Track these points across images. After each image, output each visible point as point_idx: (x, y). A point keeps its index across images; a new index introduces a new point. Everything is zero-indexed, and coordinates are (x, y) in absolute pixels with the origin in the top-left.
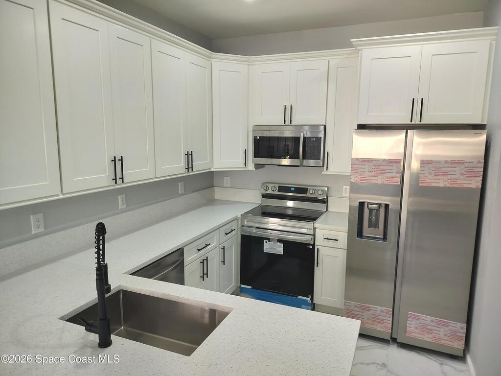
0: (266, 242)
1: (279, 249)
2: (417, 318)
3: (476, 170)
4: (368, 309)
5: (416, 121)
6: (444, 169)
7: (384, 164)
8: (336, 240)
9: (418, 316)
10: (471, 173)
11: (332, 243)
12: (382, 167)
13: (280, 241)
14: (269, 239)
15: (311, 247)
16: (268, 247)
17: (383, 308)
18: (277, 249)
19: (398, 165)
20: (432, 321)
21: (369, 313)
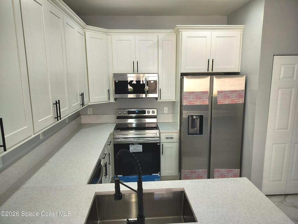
0: (131, 146)
1: (140, 149)
2: (218, 171)
3: (242, 94)
4: (195, 172)
5: (210, 71)
6: (228, 95)
7: (200, 94)
8: (172, 138)
9: (219, 170)
10: (239, 96)
11: (170, 140)
12: (199, 96)
13: (140, 144)
14: (133, 144)
15: (159, 144)
16: (132, 149)
17: (202, 170)
18: (138, 149)
19: (207, 94)
20: (225, 171)
21: (195, 174)
